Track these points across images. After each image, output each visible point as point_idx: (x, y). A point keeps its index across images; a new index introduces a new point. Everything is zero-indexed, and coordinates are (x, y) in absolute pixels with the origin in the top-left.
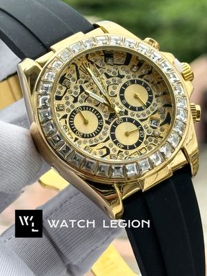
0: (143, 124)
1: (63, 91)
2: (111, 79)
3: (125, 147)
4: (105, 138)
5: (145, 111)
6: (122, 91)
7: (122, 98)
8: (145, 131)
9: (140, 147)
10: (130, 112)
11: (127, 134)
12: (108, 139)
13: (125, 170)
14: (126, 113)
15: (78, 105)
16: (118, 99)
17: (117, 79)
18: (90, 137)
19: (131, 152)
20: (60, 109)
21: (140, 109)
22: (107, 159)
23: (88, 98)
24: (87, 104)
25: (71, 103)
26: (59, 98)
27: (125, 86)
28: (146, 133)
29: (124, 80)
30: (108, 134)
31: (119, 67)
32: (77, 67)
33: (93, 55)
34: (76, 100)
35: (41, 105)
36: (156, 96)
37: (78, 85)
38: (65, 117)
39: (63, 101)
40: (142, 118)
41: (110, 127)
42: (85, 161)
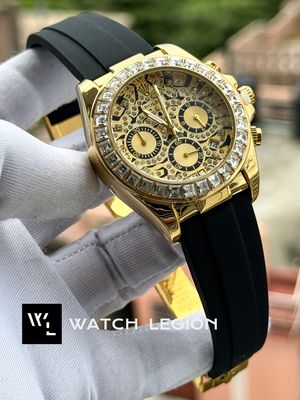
0: (202, 146)
1: (121, 112)
2: (170, 101)
3: (183, 169)
4: (163, 159)
5: (204, 133)
6: (181, 113)
7: (181, 120)
8: (204, 152)
9: (198, 169)
10: (189, 133)
11: (185, 156)
12: (166, 160)
13: (183, 191)
14: (185, 134)
15: (135, 126)
16: (177, 120)
17: (176, 100)
18: (148, 158)
19: (189, 173)
20: (118, 129)
21: (200, 131)
22: (165, 179)
23: (146, 118)
24: (145, 125)
25: (129, 124)
26: (116, 118)
27: (185, 107)
28: (205, 155)
29: (184, 102)
30: (167, 156)
31: (179, 90)
32: (135, 88)
33: (153, 76)
34: (134, 121)
35: (98, 124)
36: (216, 118)
37: (137, 105)
38: (123, 137)
39: (121, 122)
40: (201, 139)
41: (168, 148)
42: (141, 181)
